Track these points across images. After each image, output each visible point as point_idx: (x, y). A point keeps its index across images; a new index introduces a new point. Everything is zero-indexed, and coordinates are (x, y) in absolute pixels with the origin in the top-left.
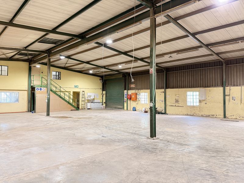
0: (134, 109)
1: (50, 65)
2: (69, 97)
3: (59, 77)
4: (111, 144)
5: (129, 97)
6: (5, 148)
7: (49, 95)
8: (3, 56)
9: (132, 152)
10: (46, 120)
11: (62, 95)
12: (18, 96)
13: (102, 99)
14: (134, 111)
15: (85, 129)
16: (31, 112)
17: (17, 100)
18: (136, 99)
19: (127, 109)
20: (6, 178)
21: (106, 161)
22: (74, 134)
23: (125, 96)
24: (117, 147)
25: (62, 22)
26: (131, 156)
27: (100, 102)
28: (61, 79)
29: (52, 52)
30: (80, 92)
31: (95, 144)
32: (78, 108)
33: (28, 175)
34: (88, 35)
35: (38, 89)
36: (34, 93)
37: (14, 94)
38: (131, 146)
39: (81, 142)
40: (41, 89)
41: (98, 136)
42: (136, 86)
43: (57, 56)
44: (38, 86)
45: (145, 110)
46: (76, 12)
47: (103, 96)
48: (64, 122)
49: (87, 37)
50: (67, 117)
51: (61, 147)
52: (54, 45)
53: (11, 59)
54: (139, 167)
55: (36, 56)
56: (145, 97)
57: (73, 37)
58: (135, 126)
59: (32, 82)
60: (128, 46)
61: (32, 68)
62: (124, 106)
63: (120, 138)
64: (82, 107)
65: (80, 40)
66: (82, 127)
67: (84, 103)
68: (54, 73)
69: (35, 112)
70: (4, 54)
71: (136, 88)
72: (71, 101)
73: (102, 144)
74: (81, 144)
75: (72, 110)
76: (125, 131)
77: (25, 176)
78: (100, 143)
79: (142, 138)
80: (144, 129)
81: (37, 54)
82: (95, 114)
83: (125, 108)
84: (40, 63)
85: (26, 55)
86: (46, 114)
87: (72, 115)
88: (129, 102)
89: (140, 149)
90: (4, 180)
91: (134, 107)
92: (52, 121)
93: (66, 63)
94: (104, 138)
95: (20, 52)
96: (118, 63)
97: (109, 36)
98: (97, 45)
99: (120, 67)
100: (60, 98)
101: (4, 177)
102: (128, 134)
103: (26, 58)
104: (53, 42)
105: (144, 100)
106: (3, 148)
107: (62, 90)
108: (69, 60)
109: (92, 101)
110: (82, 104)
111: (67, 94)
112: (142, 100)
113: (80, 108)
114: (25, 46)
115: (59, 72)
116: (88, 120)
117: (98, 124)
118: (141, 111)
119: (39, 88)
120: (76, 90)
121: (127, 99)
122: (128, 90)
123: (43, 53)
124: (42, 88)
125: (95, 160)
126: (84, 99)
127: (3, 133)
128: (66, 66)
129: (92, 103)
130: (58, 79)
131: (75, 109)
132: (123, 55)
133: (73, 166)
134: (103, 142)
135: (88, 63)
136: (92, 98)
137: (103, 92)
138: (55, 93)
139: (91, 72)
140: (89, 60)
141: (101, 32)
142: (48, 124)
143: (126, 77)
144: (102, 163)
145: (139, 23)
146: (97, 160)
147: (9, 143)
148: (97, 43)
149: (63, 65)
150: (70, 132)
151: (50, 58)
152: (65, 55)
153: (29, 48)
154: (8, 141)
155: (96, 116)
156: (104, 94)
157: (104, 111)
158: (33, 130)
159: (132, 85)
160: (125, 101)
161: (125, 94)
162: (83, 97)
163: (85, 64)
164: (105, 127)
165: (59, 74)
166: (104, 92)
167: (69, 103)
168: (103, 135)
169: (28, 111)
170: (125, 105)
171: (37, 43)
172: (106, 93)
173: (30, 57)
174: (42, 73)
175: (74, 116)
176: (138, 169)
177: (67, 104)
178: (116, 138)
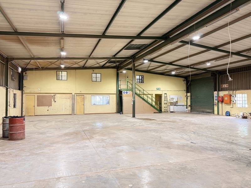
0: (228, 114)
1: (135, 70)
2: (152, 100)
3: (142, 81)
4: (203, 152)
5: (220, 99)
6: (103, 144)
7: (134, 98)
8: (97, 65)
9: (231, 164)
10: (133, 121)
11: (145, 97)
12: (109, 99)
13: (187, 101)
14: (228, 116)
15: (170, 133)
16: (119, 113)
17: (108, 103)
18: (230, 102)
19: (218, 114)
20: (107, 170)
21: (198, 169)
22: (160, 137)
23: (215, 98)
24: (210, 156)
25: (146, 26)
26: (230, 169)
27: (183, 104)
28: (144, 82)
29: (136, 57)
30: (162, 94)
31: (184, 150)
32: (160, 111)
33: (123, 171)
34: (172, 35)
36: (121, 96)
37: (106, 98)
38: (228, 156)
39: (168, 146)
40: (127, 92)
41: (185, 141)
42: (230, 85)
43: (141, 61)
44: (125, 90)
45: (244, 115)
46: (160, 14)
47: (187, 99)
48: (149, 124)
49: (171, 37)
50: (151, 120)
51: (150, 148)
52: (138, 50)
53: (103, 67)
54: (242, 183)
55: (122, 62)
56: (242, 99)
57: (157, 40)
58: (231, 134)
59: (120, 86)
60: (219, 40)
61: (119, 73)
62: (214, 110)
63: (212, 146)
64: (164, 110)
65: (163, 41)
66: (167, 130)
67: (166, 106)
68: (137, 77)
69: (122, 114)
70: (98, 63)
71: (229, 88)
72: (154, 104)
73: (192, 151)
74: (169, 148)
75: (154, 113)
76: (219, 139)
77: (121, 172)
78: (190, 150)
79: (243, 150)
80: (244, 138)
81: (123, 60)
82: (180, 118)
83: (216, 112)
84: (126, 69)
85: (114, 62)
86: (132, 115)
87: (155, 118)
88: (220, 105)
89: (241, 162)
90: (105, 172)
91: (227, 112)
92: (138, 123)
93: (149, 67)
94: (193, 145)
95: (110, 60)
96: (206, 60)
97: (197, 32)
98: (181, 44)
99: (208, 64)
100: (143, 101)
101: (105, 170)
102: (222, 143)
103: (115, 65)
104: (137, 48)
105: (241, 102)
106: (102, 144)
107: (145, 93)
108: (152, 63)
109: (175, 104)
110: (164, 107)
111: (150, 96)
112: (239, 102)
113: (163, 110)
114: (114, 54)
115: (142, 76)
116: (172, 124)
117: (184, 129)
118: (237, 116)
119: (125, 92)
120: (159, 93)
121: (218, 102)
122: (219, 91)
123: (128, 59)
124: (128, 92)
125: (187, 167)
126: (166, 101)
127: (100, 131)
128: (148, 69)
129: (175, 105)
130: (142, 82)
131: (157, 112)
132: (212, 51)
133: (163, 169)
134: (193, 148)
135: (171, 63)
136: (175, 100)
137: (187, 94)
138: (139, 95)
139: (173, 73)
140: (172, 61)
141: (187, 29)
142: (134, 125)
143: (216, 75)
144: (194, 171)
145: (235, 11)
146: (188, 167)
147: (106, 139)
148: (182, 42)
149: (145, 69)
150: (156, 134)
151: (135, 63)
152: (148, 58)
153: (117, 56)
154: (104, 138)
155: (181, 120)
156: (188, 96)
157: (190, 115)
158: (122, 130)
159: (224, 85)
160: (215, 104)
161: (215, 96)
162: (166, 99)
163: (167, 65)
164: (193, 133)
165: (142, 78)
166: (189, 94)
167: (152, 105)
168: (192, 142)
169: (117, 113)
170: (216, 108)
171: (124, 50)
172: (191, 95)
173: (117, 64)
174: (128, 77)
175: (158, 118)
176: (242, 185)
177: (150, 106)
178: (208, 146)
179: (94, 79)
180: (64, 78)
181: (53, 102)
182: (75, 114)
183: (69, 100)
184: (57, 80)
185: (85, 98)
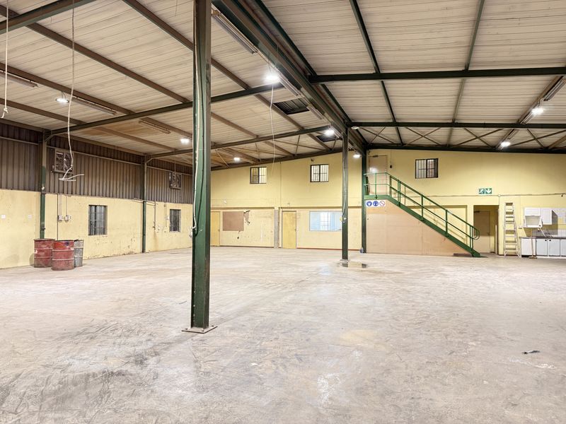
3: (434, 172)
11: (427, 214)
28: (439, 175)
30: (498, 206)
35: (369, 204)
40: (376, 204)
44: (371, 197)
68: (421, 164)
69: (364, 252)
107: (427, 203)
110: (505, 242)
115: (434, 160)
119: (372, 201)
120: (486, 201)
124: (379, 201)
129: (541, 238)
130: (433, 177)
131: (466, 253)
138: (408, 210)
162: (511, 219)
165: (434, 164)
167: (447, 235)
174: (391, 167)
177: (442, 237)
179: (314, 178)
180: (263, 178)
181: (245, 224)
182: (280, 246)
183: (270, 220)
184: (251, 183)
185: (298, 217)
